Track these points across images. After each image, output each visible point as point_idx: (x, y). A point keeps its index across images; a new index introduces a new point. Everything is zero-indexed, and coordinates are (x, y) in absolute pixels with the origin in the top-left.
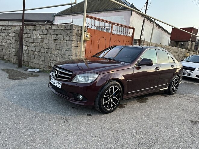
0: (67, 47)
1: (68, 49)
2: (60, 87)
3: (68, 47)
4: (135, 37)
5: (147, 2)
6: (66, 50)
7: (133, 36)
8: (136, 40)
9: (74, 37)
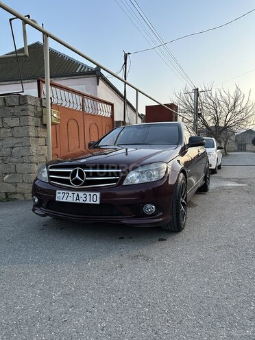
0: (15, 141)
1: (18, 143)
2: (98, 202)
3: (19, 140)
4: (116, 119)
5: (125, 63)
6: (12, 148)
7: (112, 116)
8: (119, 122)
9: (30, 118)
